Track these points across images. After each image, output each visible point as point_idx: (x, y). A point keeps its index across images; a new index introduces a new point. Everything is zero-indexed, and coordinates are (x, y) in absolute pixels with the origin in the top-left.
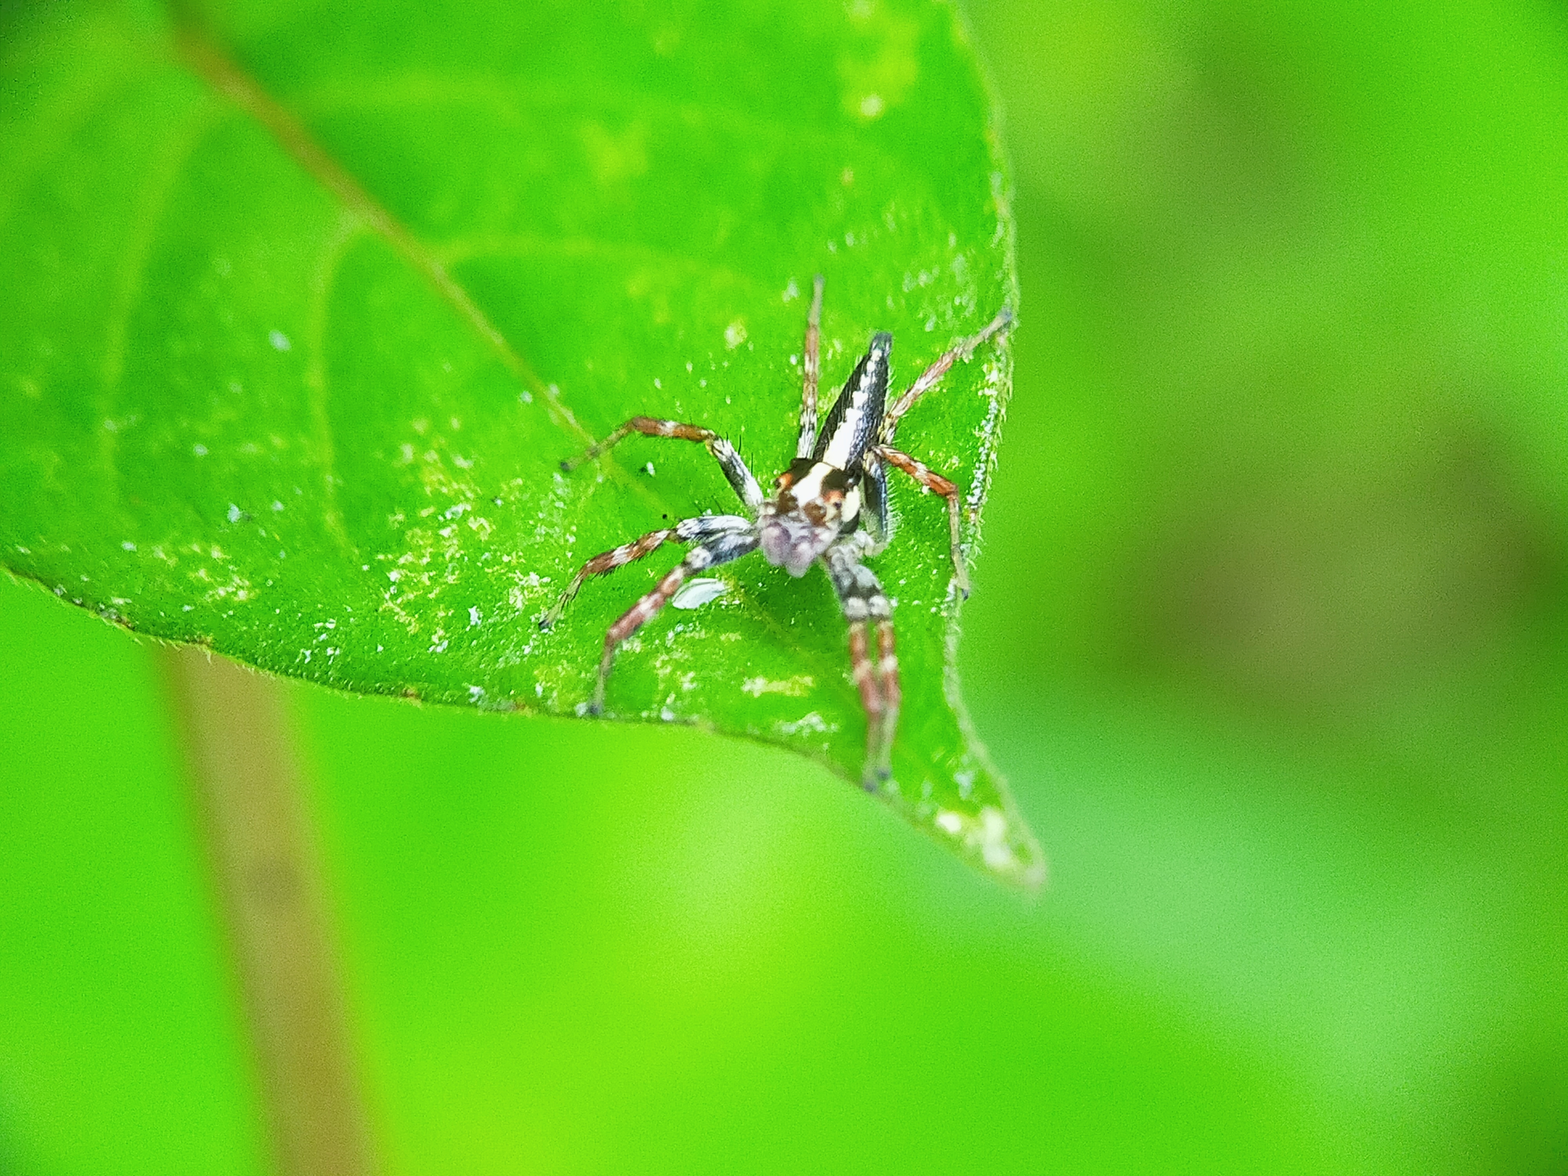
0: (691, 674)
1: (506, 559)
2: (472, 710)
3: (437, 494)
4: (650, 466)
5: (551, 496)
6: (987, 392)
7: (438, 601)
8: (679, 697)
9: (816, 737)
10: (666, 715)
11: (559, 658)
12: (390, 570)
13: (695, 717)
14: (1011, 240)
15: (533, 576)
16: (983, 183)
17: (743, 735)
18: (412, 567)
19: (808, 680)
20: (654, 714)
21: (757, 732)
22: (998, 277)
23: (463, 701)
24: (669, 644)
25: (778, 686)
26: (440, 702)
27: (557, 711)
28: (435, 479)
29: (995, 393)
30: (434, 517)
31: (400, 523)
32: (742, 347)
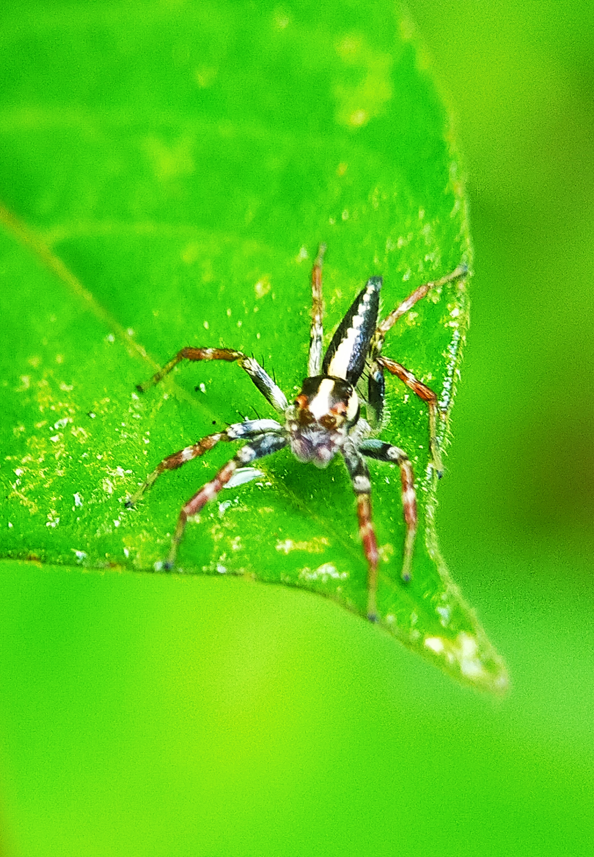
0: (238, 538)
1: (99, 457)
2: (78, 569)
3: (48, 411)
4: (202, 386)
5: (130, 410)
6: (452, 324)
7: (51, 489)
8: (230, 555)
9: (332, 582)
10: (221, 569)
11: (140, 528)
12: (16, 468)
13: (242, 570)
14: (465, 212)
15: (120, 470)
16: (443, 171)
17: (278, 582)
18: (32, 465)
19: (325, 541)
20: (211, 569)
21: (288, 579)
22: (457, 239)
23: (72, 562)
24: (220, 516)
25: (302, 546)
26: (55, 563)
27: (141, 567)
28: (45, 399)
29: (457, 325)
30: (46, 428)
31: (21, 433)
32: (268, 297)
